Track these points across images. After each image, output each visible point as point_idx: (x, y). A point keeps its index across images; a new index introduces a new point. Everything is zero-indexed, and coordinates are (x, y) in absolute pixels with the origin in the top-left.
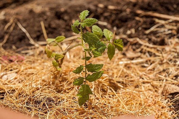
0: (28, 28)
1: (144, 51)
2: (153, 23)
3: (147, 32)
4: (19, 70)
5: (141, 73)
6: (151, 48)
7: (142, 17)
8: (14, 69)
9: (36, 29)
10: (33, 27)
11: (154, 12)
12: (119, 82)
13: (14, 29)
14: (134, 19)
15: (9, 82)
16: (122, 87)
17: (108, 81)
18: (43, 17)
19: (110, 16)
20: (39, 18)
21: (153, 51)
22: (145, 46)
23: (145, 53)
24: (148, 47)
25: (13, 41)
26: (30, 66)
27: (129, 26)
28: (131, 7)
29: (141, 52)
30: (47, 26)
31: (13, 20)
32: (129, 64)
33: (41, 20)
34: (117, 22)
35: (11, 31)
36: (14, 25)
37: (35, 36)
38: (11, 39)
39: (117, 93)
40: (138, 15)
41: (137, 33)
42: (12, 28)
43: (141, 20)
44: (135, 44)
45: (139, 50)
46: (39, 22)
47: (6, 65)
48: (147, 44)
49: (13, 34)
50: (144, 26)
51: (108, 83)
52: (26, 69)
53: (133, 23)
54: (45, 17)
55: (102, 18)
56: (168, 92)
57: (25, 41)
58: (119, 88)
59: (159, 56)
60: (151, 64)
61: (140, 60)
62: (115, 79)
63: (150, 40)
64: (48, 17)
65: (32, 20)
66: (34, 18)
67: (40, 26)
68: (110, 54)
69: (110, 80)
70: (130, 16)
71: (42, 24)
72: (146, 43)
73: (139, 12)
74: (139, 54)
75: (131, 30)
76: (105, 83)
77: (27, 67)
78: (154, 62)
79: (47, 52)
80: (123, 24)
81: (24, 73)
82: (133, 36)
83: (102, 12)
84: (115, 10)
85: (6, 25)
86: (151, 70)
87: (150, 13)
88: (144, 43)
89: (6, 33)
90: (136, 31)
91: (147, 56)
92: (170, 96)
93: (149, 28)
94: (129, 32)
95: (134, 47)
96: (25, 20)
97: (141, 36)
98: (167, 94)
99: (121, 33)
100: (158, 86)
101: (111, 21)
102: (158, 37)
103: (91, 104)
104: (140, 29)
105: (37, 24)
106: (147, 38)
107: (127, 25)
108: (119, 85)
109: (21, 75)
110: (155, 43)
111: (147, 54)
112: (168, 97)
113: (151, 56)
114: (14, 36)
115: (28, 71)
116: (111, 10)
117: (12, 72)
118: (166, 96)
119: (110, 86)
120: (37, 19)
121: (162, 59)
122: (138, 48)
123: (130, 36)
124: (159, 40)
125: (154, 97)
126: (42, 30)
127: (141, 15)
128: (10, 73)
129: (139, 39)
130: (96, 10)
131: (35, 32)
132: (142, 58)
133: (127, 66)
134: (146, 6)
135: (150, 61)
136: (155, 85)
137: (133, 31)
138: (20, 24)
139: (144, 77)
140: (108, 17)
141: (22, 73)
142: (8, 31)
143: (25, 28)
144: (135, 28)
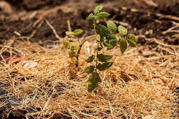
0: (55, 26)
1: (159, 50)
2: (170, 25)
3: (164, 33)
4: (40, 60)
5: (153, 69)
6: (166, 47)
7: (161, 20)
8: (36, 59)
9: (62, 26)
10: (60, 24)
11: (172, 16)
12: (131, 75)
13: (42, 25)
14: (153, 21)
15: (30, 69)
16: (133, 79)
17: (120, 73)
18: (69, 16)
19: (132, 17)
20: (66, 17)
21: (167, 50)
22: (161, 45)
23: (160, 52)
24: (163, 46)
25: (40, 36)
26: (51, 57)
27: (148, 27)
28: (152, 10)
29: (157, 51)
30: (73, 24)
31: (42, 18)
32: (144, 61)
33: (68, 19)
34: (137, 23)
35: (39, 28)
36: (42, 22)
37: (60, 33)
38: (38, 34)
39: (126, 84)
40: (157, 18)
41: (154, 34)
42: (40, 25)
43: (160, 22)
44: (152, 43)
45: (155, 49)
46: (66, 20)
47: (29, 55)
48: (163, 44)
49: (41, 30)
50: (162, 28)
51: (120, 74)
52: (47, 59)
53: (152, 25)
54: (72, 16)
55: (124, 20)
56: (176, 86)
57: (51, 37)
58: (130, 80)
59: (172, 55)
60: (164, 61)
61: (154, 58)
62: (127, 72)
63: (166, 41)
64: (74, 16)
65: (59, 19)
66: (62, 17)
67: (67, 24)
68: (122, 48)
69: (122, 73)
70: (149, 18)
71: (68, 22)
72: (161, 42)
73: (159, 15)
74: (155, 53)
75: (149, 31)
76: (117, 74)
77: (48, 58)
78: (167, 60)
79: (65, 43)
80: (143, 25)
81: (45, 63)
82: (150, 36)
83: (124, 14)
84: (136, 12)
85: (35, 22)
86: (163, 67)
87: (169, 17)
88: (160, 42)
89: (34, 29)
90: (153, 32)
91: (161, 55)
92: (176, 90)
93: (166, 30)
94: (147, 33)
95: (151, 46)
96: (53, 19)
97: (158, 37)
98: (175, 88)
99: (140, 34)
100: (167, 81)
101: (132, 22)
102: (174, 38)
103: (100, 91)
104: (158, 30)
105: (63, 22)
106: (163, 38)
107: (147, 26)
108: (130, 77)
109: (41, 64)
110: (170, 43)
111: (162, 53)
112: (175, 91)
113: (165, 54)
114: (41, 32)
115: (48, 61)
116: (134, 12)
117: (34, 61)
118: (174, 90)
119: (121, 77)
120: (64, 18)
121: (175, 57)
122: (154, 47)
123: (148, 36)
124: (173, 40)
125: (161, 90)
126: (68, 28)
127: (160, 18)
128: (32, 62)
129: (156, 39)
130: (119, 12)
131: (62, 29)
132: (156, 56)
133: (142, 63)
134: (166, 10)
135: (163, 59)
136: (165, 80)
137: (151, 31)
138: (48, 22)
139: (156, 72)
140: (130, 19)
141: (43, 62)
142: (36, 27)
143: (52, 25)
144: (153, 29)
